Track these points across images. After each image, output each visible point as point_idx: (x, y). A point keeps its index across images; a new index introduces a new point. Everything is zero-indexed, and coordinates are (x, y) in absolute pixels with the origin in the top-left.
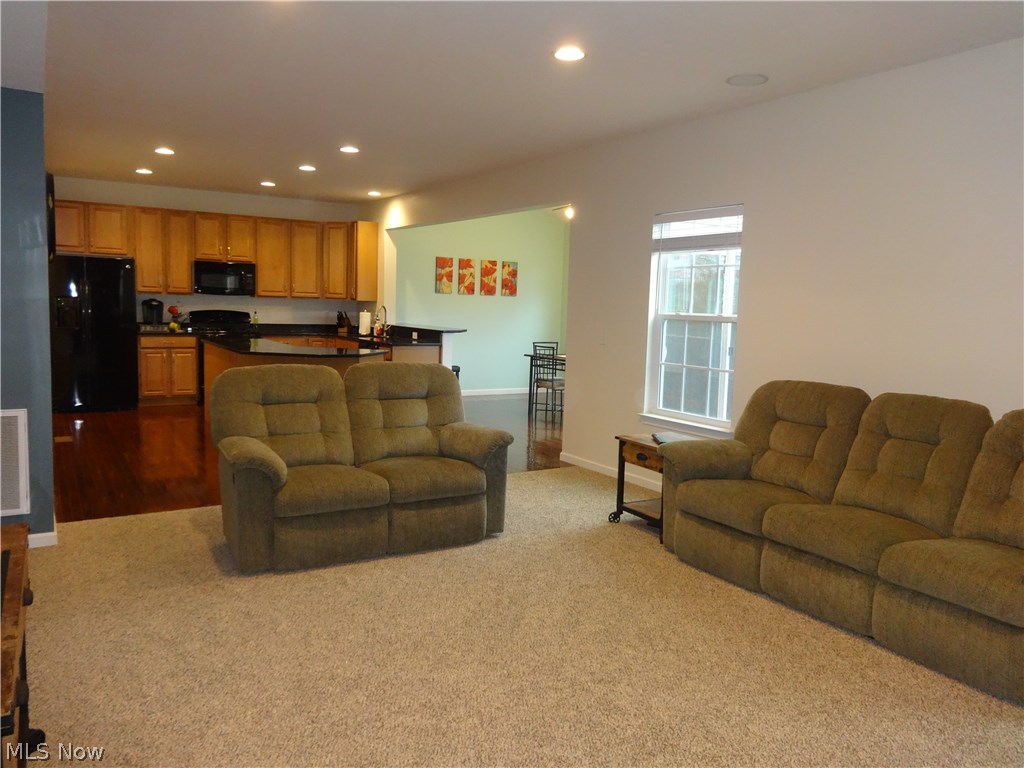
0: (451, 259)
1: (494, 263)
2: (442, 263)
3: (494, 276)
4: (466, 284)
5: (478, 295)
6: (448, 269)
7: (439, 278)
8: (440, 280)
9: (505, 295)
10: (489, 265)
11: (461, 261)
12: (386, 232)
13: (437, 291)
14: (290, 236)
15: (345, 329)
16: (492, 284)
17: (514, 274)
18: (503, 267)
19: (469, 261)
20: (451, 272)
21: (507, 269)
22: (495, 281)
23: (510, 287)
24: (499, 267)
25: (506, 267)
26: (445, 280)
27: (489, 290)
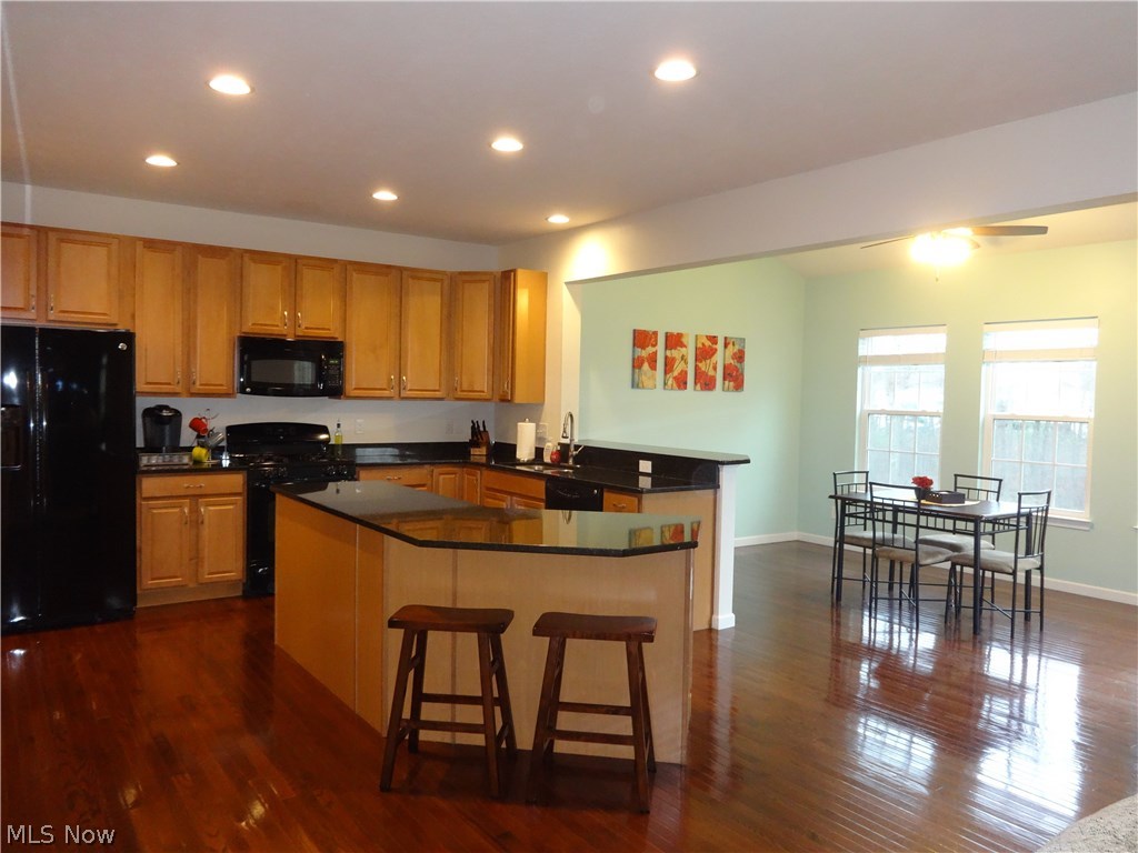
0: (655, 333)
1: (713, 339)
2: (642, 339)
3: (714, 359)
4: (676, 373)
5: (692, 393)
6: (650, 350)
7: (637, 364)
8: (640, 367)
9: (728, 390)
10: (708, 343)
11: (668, 337)
12: (565, 287)
13: (635, 385)
14: (400, 294)
15: (483, 451)
16: (711, 373)
17: (740, 357)
18: (726, 346)
19: (680, 336)
20: (655, 353)
21: (731, 350)
22: (715, 368)
23: (735, 378)
24: (720, 346)
25: (730, 346)
26: (646, 366)
27: (706, 383)
